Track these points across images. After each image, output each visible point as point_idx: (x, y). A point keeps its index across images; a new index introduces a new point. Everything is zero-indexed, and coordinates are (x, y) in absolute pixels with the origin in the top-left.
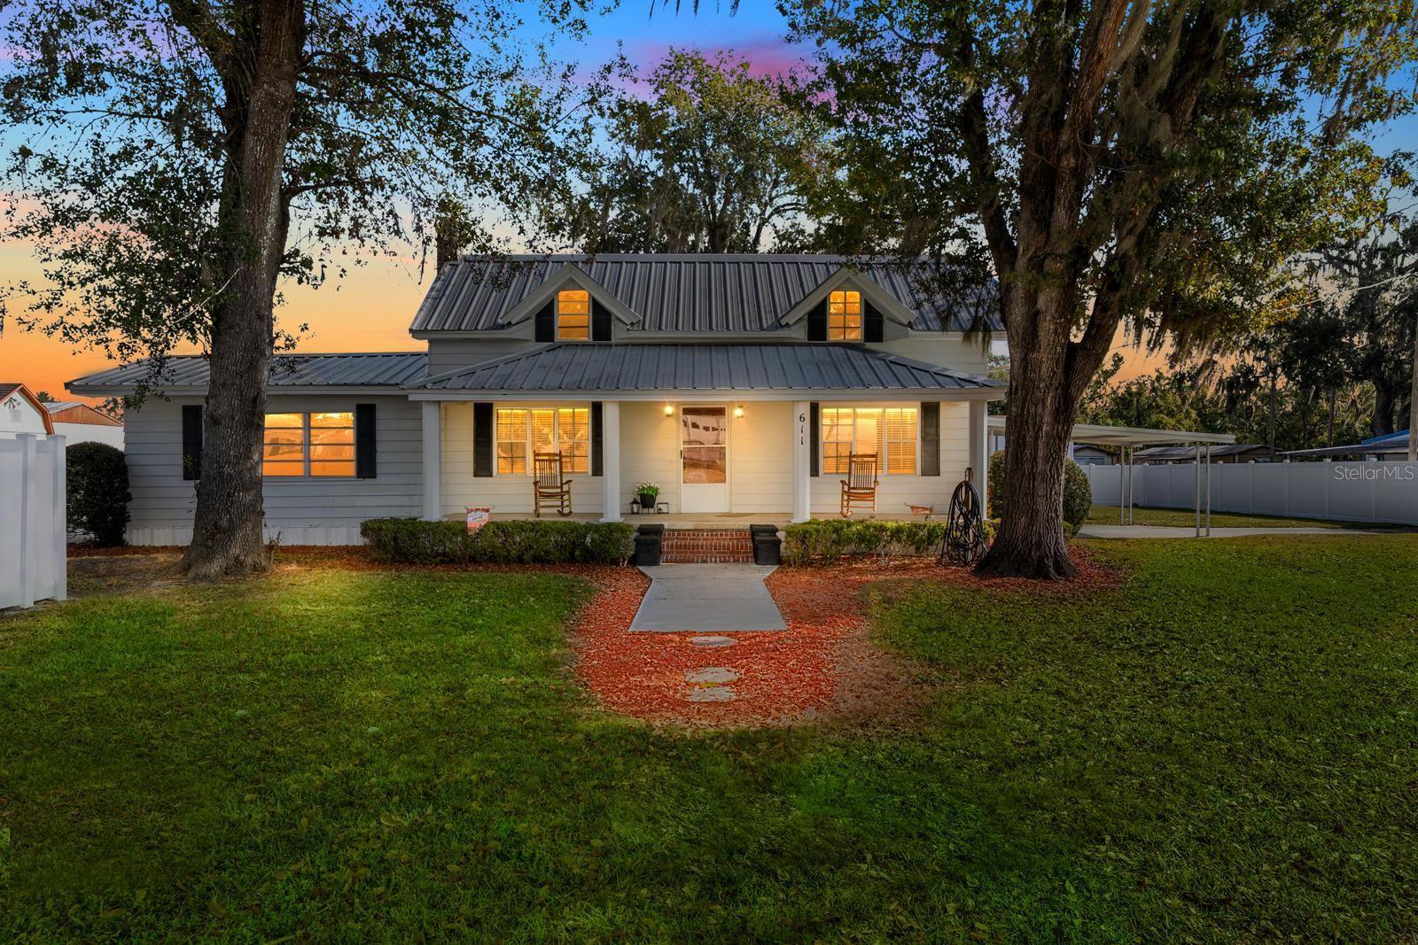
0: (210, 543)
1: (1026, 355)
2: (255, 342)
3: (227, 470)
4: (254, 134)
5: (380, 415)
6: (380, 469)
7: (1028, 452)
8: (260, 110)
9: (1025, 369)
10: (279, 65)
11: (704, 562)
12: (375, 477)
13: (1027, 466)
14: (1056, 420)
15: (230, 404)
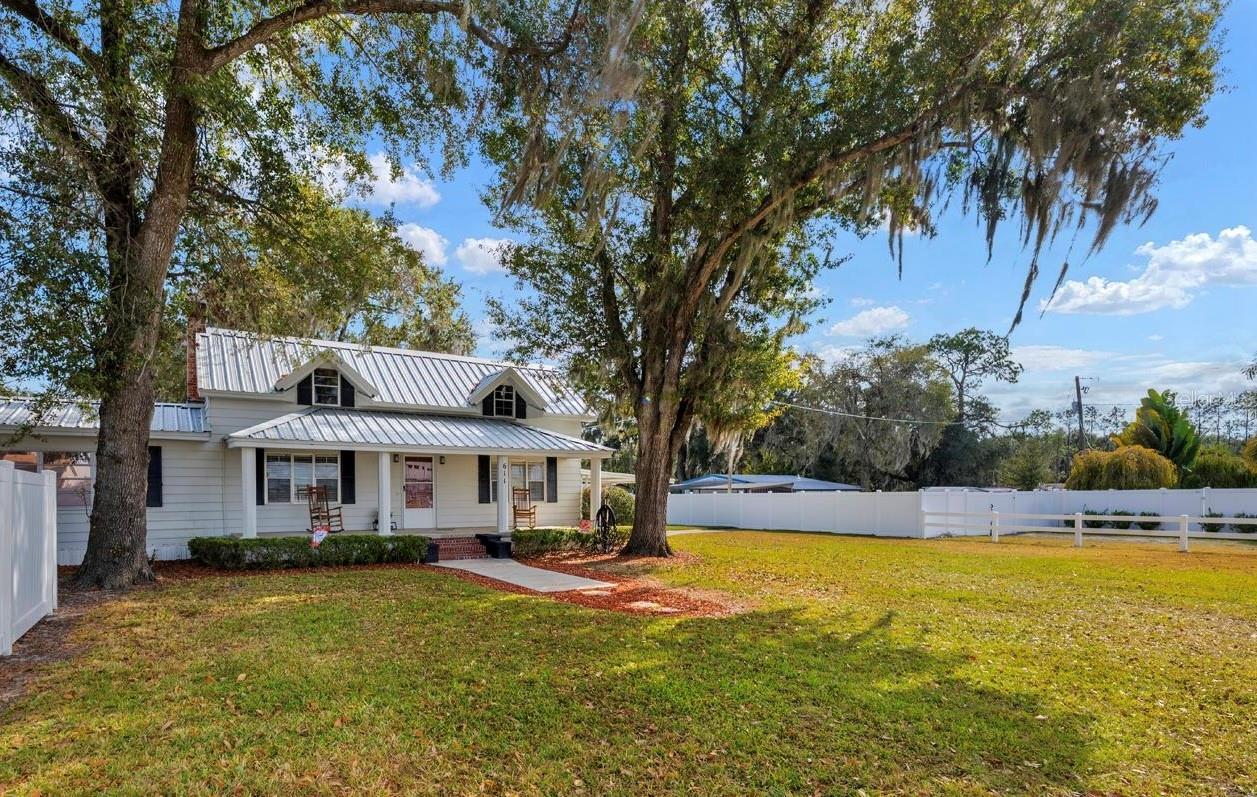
0: (117, 559)
1: (652, 437)
2: (148, 397)
3: (129, 500)
4: (157, 232)
5: (165, 455)
6: (165, 499)
7: (653, 489)
8: (163, 214)
9: (652, 443)
10: (180, 182)
11: (462, 559)
12: (160, 505)
13: (652, 497)
14: (666, 471)
15: (131, 448)
